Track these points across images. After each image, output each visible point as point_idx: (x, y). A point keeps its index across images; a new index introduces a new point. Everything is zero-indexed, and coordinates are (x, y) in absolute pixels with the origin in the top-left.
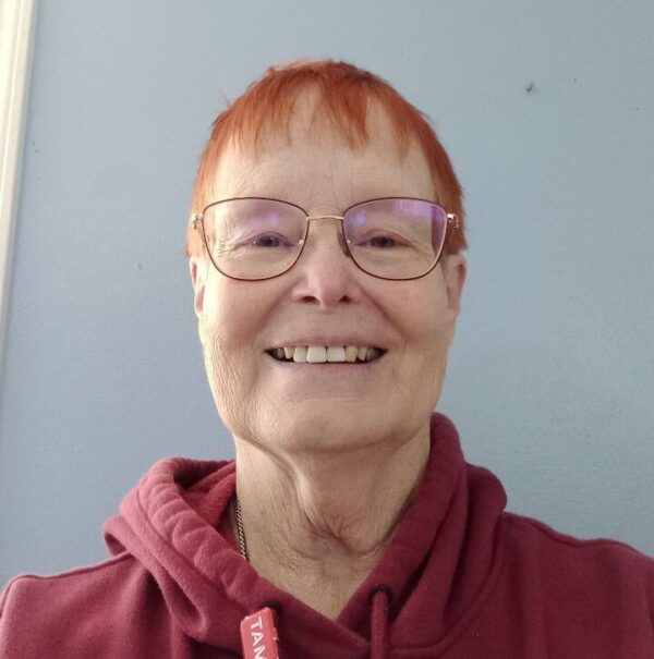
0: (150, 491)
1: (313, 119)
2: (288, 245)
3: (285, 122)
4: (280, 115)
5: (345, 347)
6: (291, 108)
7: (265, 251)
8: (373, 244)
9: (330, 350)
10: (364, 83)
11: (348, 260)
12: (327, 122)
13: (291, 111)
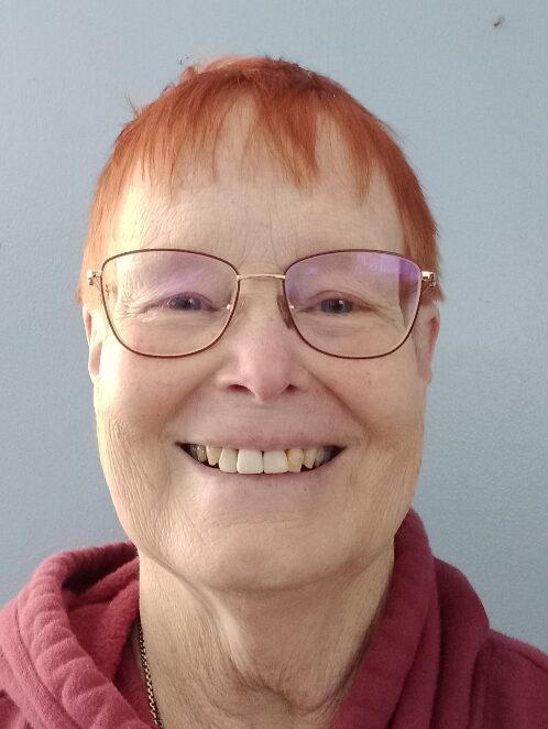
0: (32, 619)
1: (246, 147)
2: (212, 309)
3: (209, 150)
4: (203, 141)
5: (286, 451)
6: (218, 131)
7: (182, 315)
8: (323, 310)
9: (267, 455)
10: (313, 94)
11: (292, 333)
12: (265, 150)
13: (218, 136)
